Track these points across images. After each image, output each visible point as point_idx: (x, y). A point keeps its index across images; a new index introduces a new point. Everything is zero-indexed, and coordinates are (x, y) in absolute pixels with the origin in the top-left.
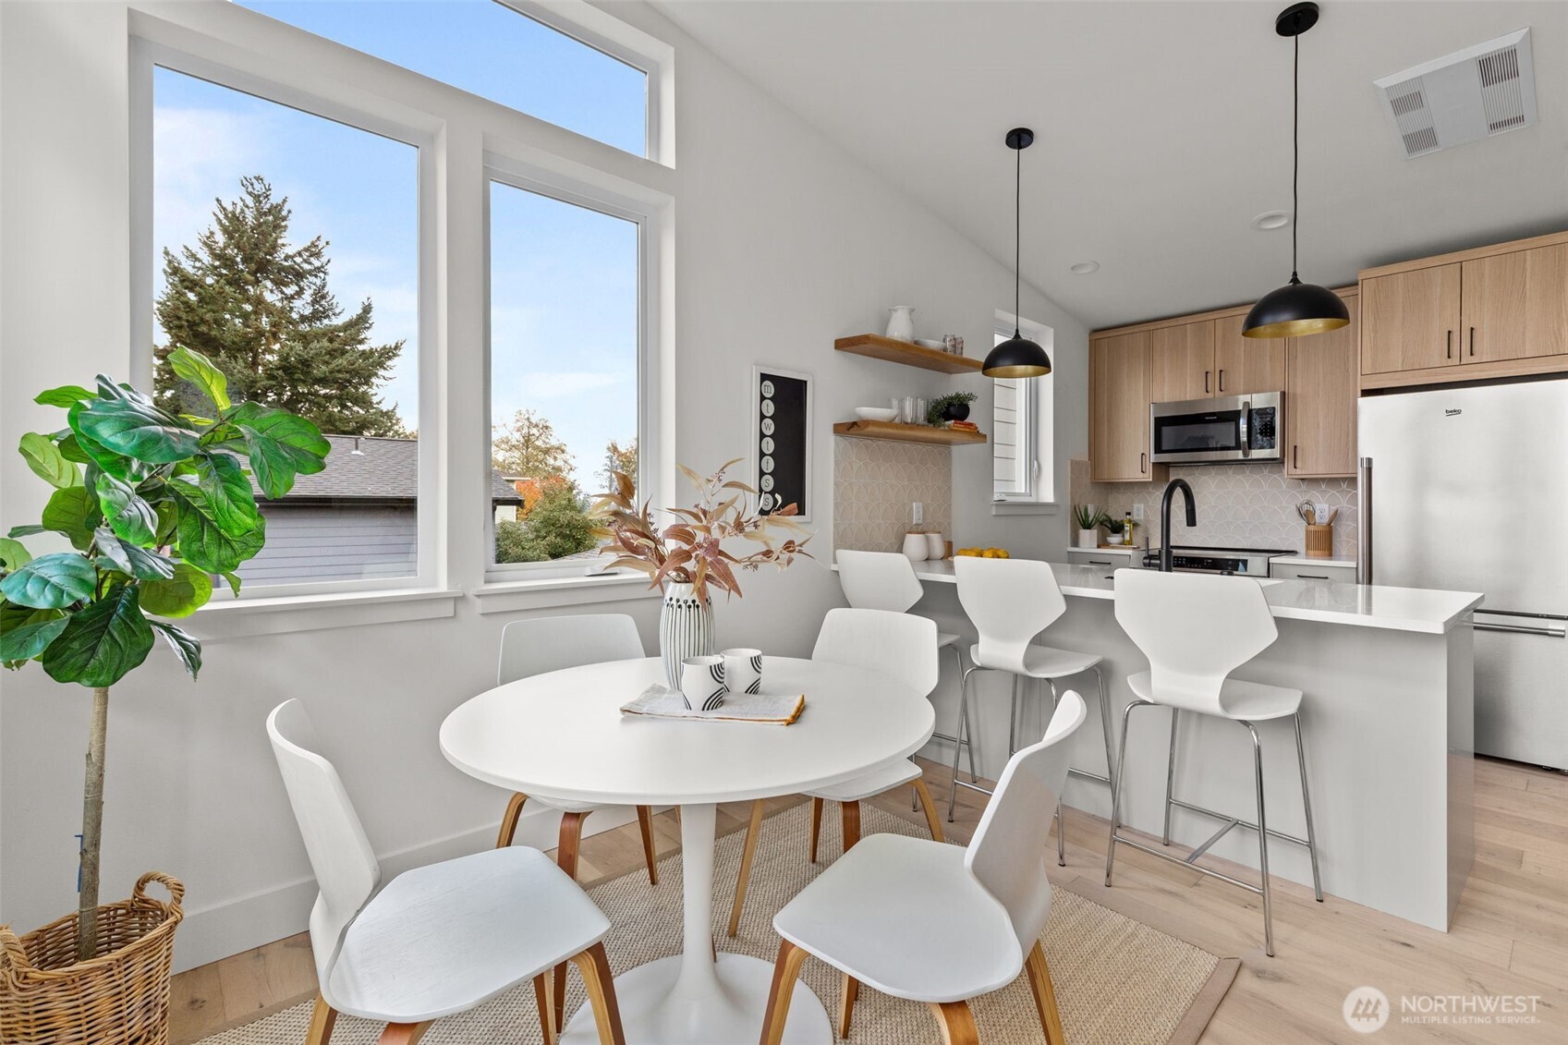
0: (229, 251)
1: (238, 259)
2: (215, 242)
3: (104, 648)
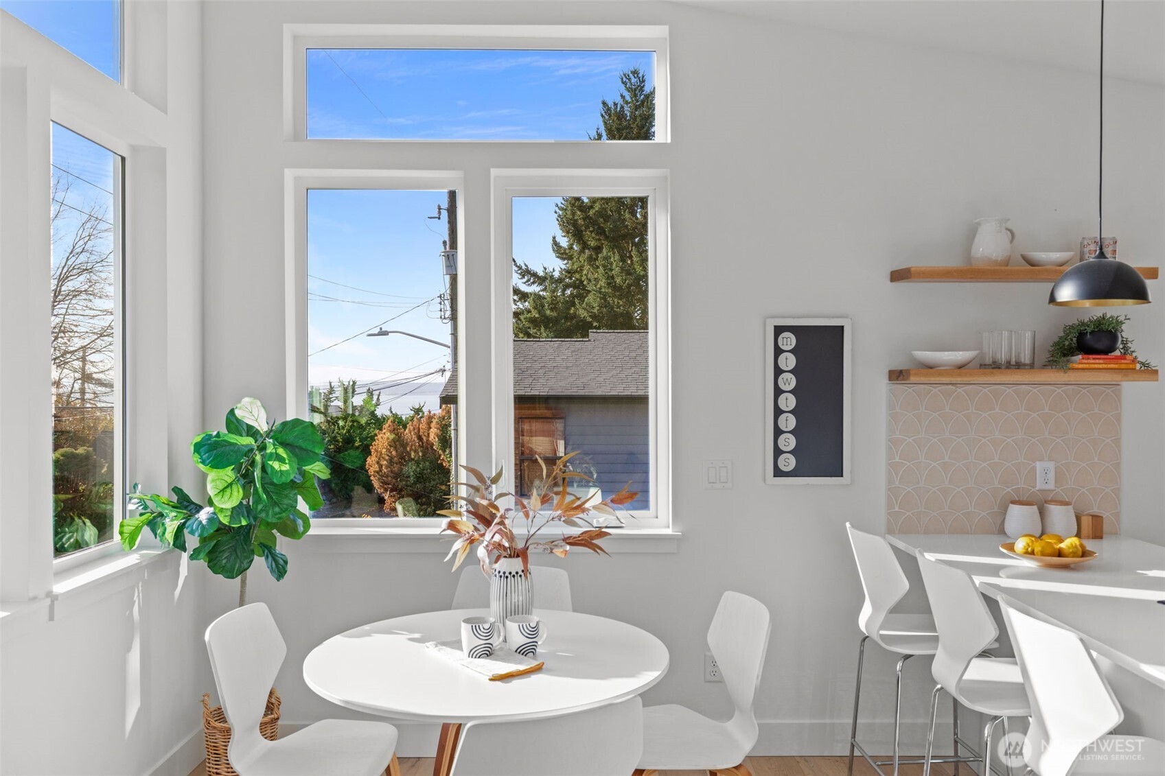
3: (233, 558)
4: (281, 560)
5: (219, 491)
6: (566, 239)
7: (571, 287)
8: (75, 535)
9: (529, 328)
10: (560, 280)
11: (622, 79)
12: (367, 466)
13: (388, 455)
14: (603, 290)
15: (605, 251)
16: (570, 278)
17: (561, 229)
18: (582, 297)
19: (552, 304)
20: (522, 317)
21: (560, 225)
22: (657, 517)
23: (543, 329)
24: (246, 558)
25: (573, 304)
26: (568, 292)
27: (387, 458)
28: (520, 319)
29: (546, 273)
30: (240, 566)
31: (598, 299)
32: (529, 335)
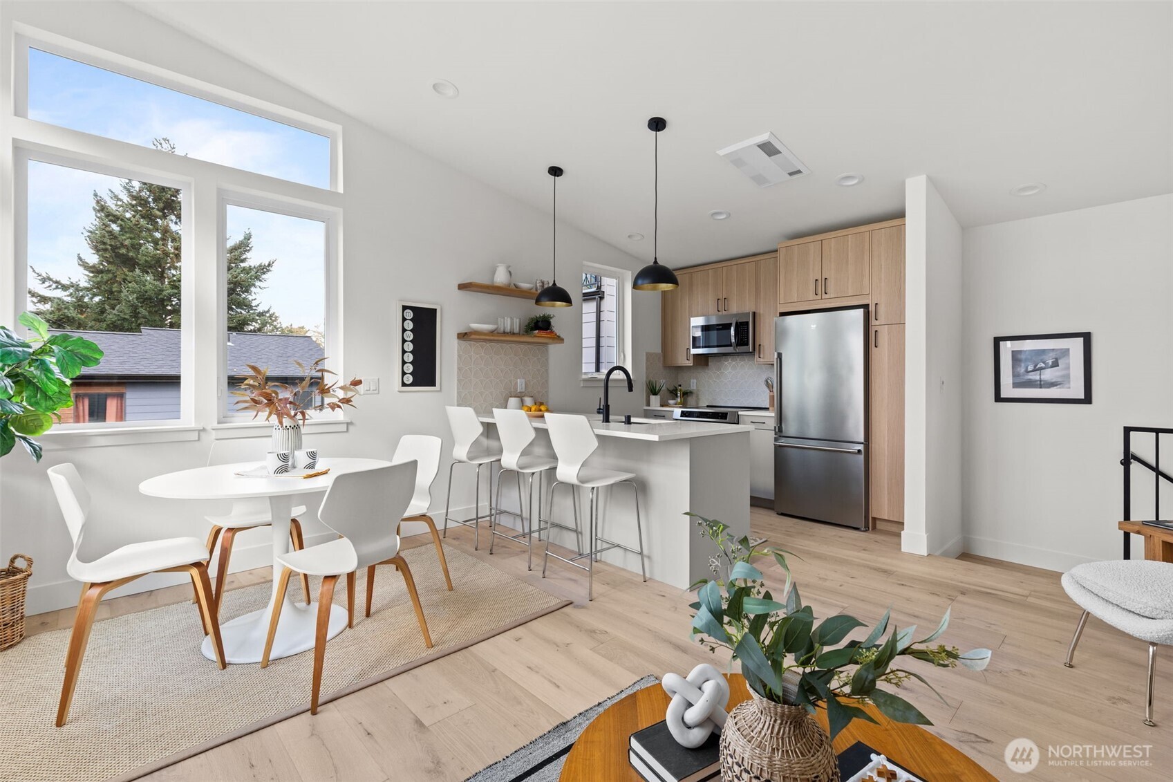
0: (143, 194)
1: (150, 200)
2: (132, 187)
4: (37, 447)
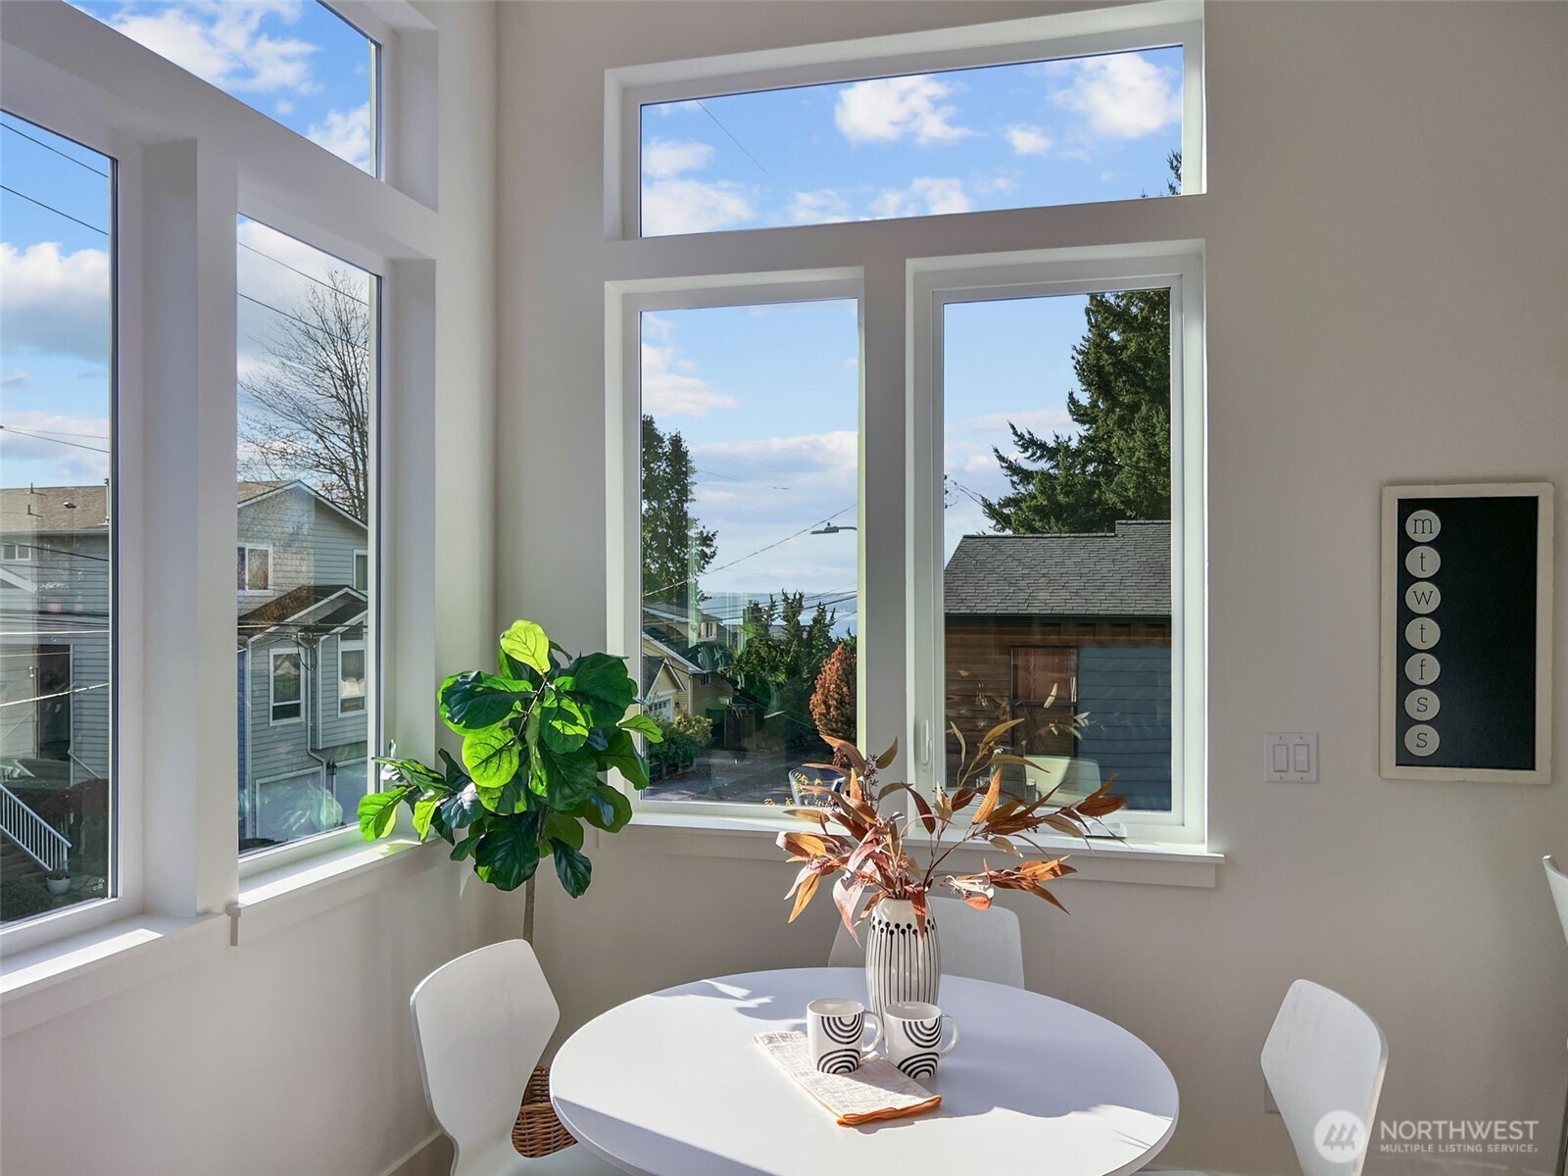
3: (509, 859)
4: (581, 865)
5: (480, 761)
6: (1087, 394)
7: (1094, 461)
8: (308, 814)
9: (1034, 520)
10: (1078, 453)
11: (1172, 163)
12: (811, 706)
13: (837, 693)
14: (1141, 464)
15: (1144, 409)
16: (1094, 449)
17: (1080, 380)
18: (1109, 475)
19: (1067, 485)
20: (1023, 505)
21: (1079, 375)
22: (1183, 825)
23: (1053, 520)
24: (528, 860)
25: (1098, 485)
26: (1091, 468)
27: (836, 696)
28: (1021, 509)
29: (1059, 444)
30: (519, 873)
31: (1134, 478)
32: (1033, 530)
